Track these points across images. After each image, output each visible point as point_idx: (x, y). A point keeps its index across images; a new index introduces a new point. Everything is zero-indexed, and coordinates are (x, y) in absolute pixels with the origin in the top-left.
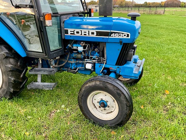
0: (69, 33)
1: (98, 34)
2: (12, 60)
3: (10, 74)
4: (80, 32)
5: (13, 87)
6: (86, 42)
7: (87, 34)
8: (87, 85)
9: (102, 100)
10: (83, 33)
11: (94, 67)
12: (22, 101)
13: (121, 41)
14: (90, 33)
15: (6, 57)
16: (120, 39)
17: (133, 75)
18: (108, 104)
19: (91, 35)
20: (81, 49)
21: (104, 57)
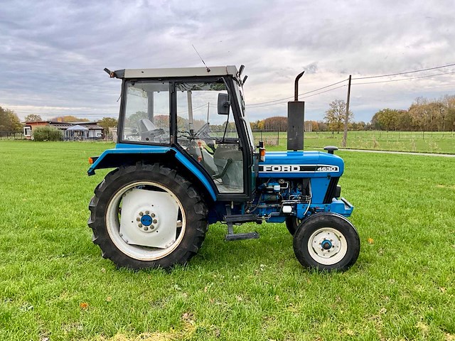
0: (265, 169)
1: (303, 169)
4: (280, 168)
6: (286, 179)
7: (289, 169)
8: (309, 223)
9: (325, 240)
10: (283, 170)
11: (295, 209)
13: (329, 175)
14: (293, 169)
16: (328, 173)
18: (333, 243)
19: (293, 171)
20: (277, 188)
21: (308, 194)
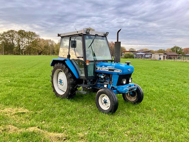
0: (98, 69)
1: (109, 70)
2: (72, 79)
3: (70, 86)
5: (71, 92)
6: (105, 74)
7: (105, 70)
9: (105, 99)
10: (103, 70)
11: (107, 86)
12: (73, 100)
14: (106, 70)
15: (70, 78)
16: (118, 73)
17: (123, 91)
18: (107, 101)
19: (106, 71)
20: (102, 77)
21: (111, 81)
